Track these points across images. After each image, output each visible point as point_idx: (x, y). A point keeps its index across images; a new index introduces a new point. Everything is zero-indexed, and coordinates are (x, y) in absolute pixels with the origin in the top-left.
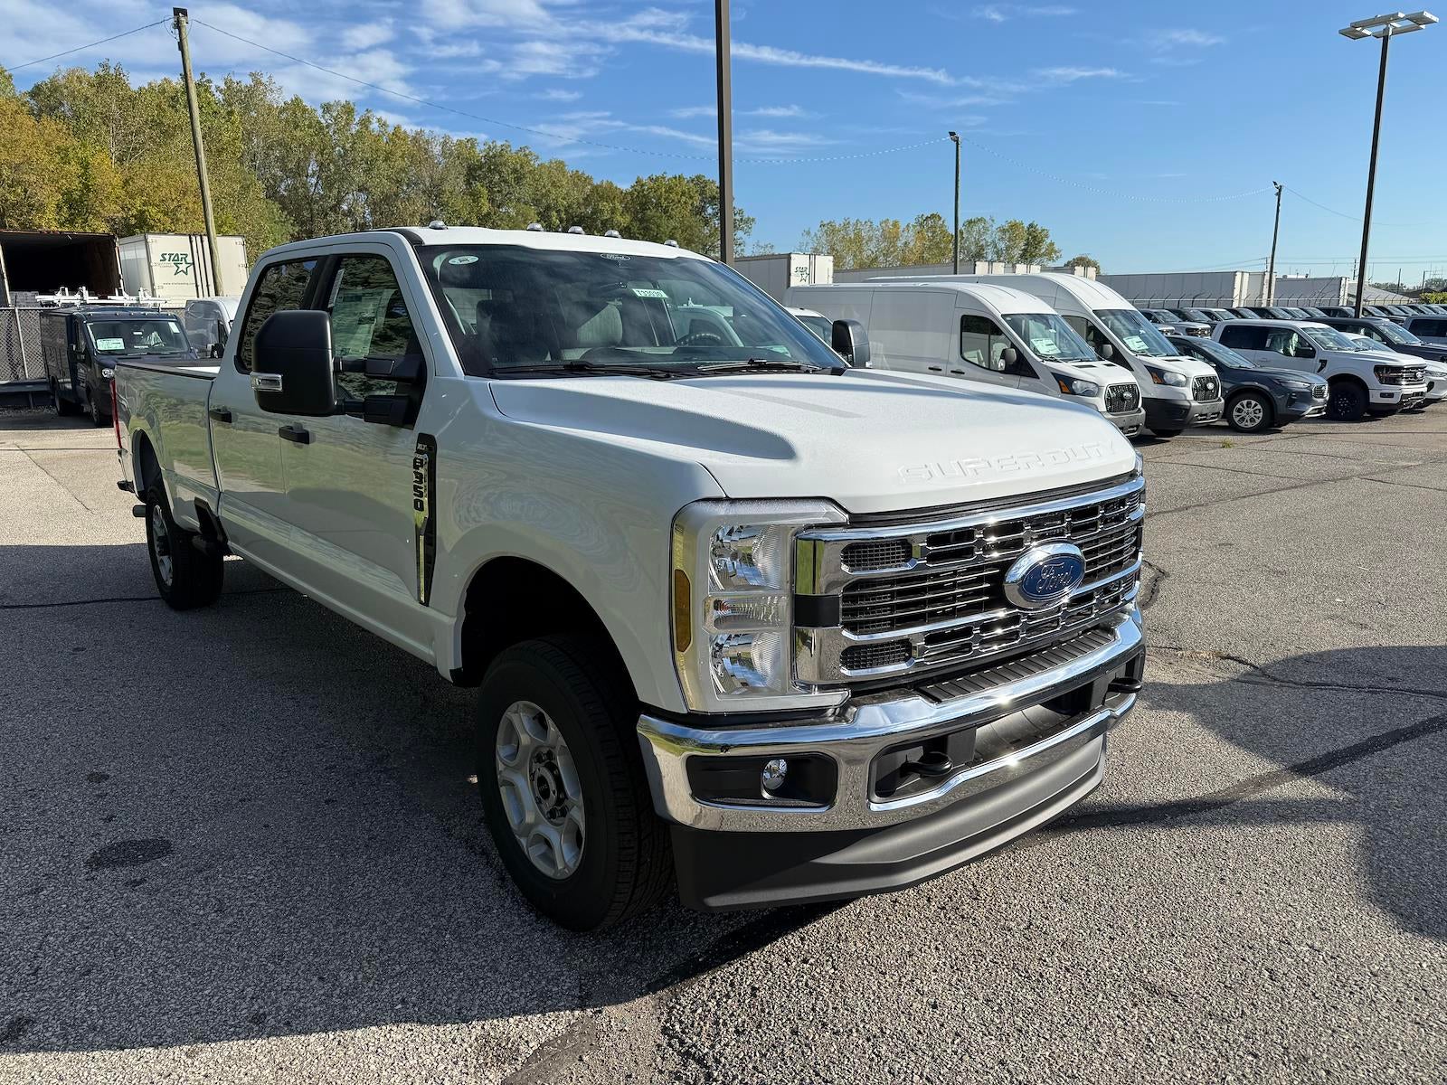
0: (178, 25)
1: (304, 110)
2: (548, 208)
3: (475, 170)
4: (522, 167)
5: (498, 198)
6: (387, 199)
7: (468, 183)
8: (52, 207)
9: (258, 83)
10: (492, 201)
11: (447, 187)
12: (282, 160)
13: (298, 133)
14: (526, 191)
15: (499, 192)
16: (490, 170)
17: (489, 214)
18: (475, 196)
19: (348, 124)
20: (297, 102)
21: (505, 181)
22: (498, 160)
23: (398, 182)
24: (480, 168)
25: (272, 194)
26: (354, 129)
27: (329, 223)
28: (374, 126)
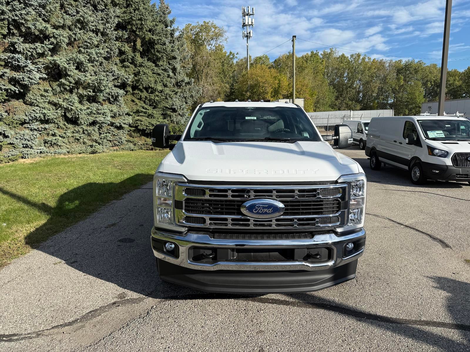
0: (293, 41)
1: (345, 57)
2: (427, 81)
3: (400, 70)
4: (418, 68)
5: (408, 79)
6: (368, 83)
7: (397, 75)
8: (270, 92)
9: (332, 51)
10: (405, 80)
11: (388, 77)
12: (336, 73)
13: (342, 65)
14: (419, 76)
15: (408, 77)
16: (405, 70)
17: (403, 85)
18: (398, 79)
19: (358, 60)
20: (343, 55)
21: (411, 73)
22: (409, 66)
23: (372, 77)
24: (402, 69)
25: (332, 83)
26: (360, 61)
27: (347, 91)
28: (367, 60)
